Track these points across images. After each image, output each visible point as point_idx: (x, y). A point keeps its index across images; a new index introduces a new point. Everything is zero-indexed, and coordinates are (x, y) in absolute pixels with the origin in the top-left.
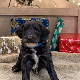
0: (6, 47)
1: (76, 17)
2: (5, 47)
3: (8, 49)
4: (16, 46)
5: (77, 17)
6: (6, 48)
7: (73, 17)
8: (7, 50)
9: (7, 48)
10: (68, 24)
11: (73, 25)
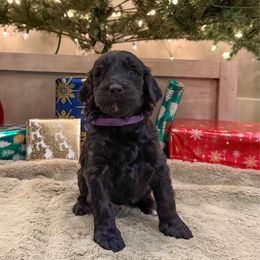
0: (42, 142)
1: (215, 82)
2: (38, 144)
3: (44, 149)
4: (65, 143)
5: (218, 80)
6: (40, 146)
7: (208, 82)
8: (43, 151)
9: (44, 145)
10: (195, 98)
11: (208, 100)
